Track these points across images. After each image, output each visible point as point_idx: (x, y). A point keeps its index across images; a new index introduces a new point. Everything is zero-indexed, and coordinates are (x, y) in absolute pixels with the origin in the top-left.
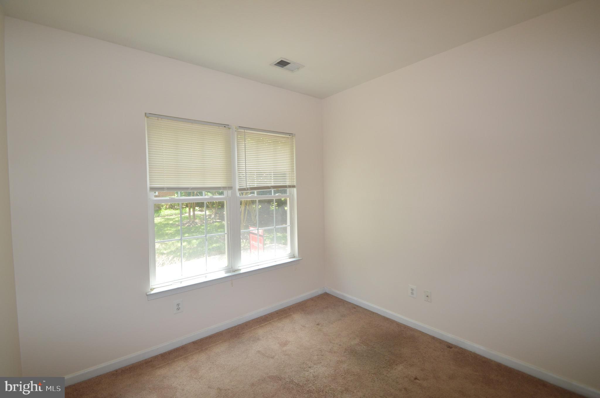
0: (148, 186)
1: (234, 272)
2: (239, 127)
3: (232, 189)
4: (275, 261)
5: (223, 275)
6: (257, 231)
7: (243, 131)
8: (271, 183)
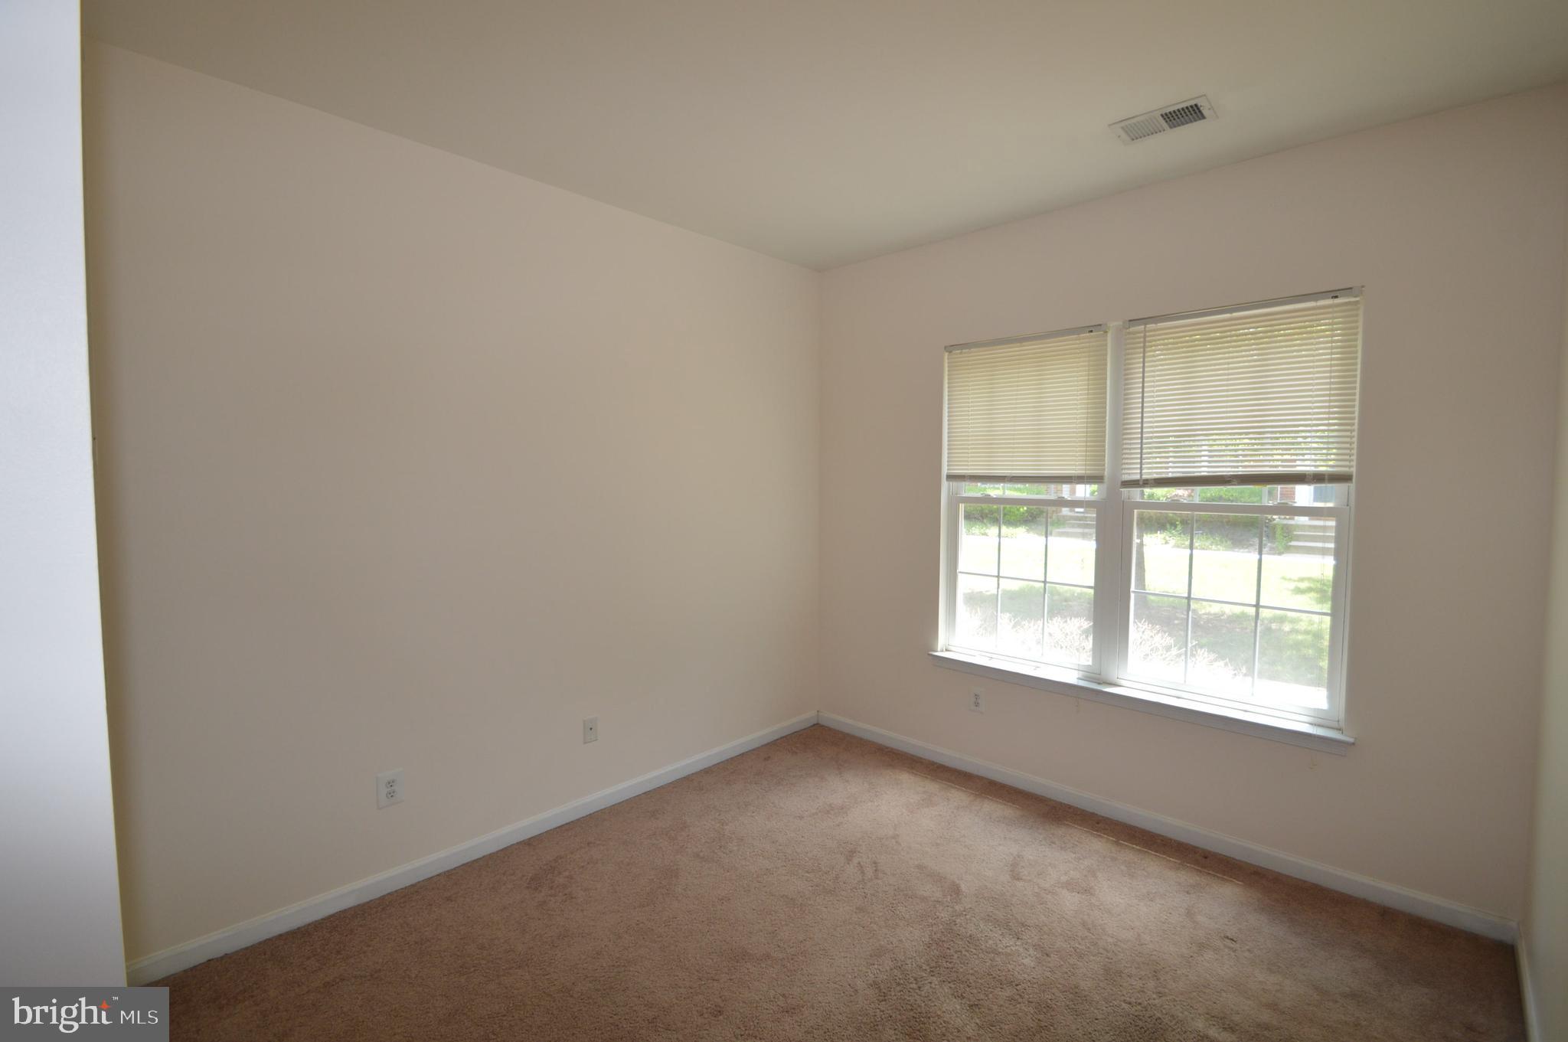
0: (945, 471)
1: (1099, 684)
2: (1130, 321)
3: (1102, 482)
4: (1246, 711)
5: (1071, 678)
6: (1186, 601)
7: (1142, 327)
8: (1237, 467)
